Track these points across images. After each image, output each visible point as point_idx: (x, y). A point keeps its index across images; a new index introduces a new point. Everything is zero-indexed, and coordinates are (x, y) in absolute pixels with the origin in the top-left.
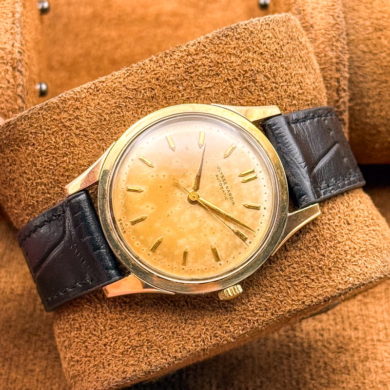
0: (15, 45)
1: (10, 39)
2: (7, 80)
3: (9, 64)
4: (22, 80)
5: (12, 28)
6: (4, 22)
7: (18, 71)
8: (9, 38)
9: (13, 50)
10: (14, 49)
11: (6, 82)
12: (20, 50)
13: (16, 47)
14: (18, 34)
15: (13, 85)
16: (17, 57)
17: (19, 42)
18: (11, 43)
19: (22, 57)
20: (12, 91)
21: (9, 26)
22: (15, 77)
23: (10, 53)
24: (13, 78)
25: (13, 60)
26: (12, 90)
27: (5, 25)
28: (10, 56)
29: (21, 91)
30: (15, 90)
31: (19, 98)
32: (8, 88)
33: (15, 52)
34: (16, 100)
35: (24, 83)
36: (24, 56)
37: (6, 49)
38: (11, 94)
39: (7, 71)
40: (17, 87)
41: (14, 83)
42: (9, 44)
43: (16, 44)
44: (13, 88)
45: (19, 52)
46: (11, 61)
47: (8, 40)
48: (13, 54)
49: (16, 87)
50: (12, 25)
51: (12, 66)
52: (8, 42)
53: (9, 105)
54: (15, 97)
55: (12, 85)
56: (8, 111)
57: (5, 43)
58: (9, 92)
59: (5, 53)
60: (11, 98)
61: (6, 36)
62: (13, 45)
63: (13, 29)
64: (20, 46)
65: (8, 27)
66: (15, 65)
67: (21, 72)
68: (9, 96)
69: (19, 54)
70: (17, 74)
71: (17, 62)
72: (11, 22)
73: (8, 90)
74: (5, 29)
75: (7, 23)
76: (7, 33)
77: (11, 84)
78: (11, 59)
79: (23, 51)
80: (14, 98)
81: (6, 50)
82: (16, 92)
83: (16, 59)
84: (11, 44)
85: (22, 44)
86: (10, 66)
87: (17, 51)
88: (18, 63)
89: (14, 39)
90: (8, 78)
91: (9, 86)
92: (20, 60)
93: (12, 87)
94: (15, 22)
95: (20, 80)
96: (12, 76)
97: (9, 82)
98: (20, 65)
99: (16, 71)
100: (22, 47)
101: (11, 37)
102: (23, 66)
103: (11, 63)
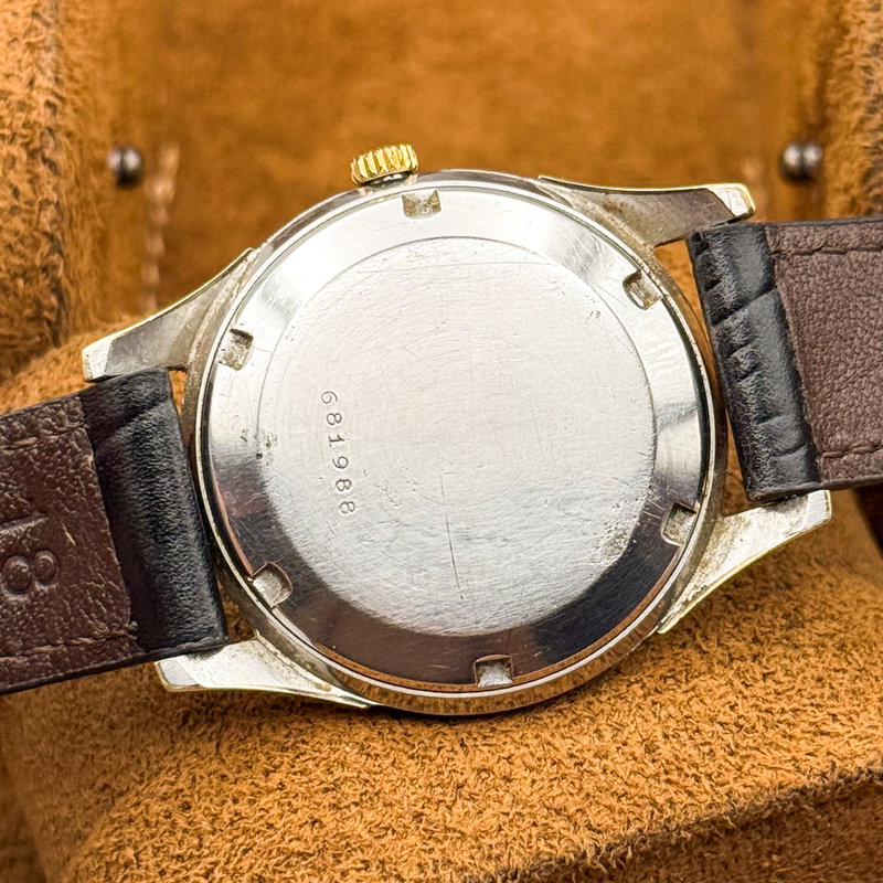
0: (37, 83)
1: (23, 64)
2: (11, 186)
3: (20, 141)
4: (55, 189)
5: (29, 31)
6: (6, 11)
7: (45, 160)
8: (19, 61)
9: (30, 98)
10: (34, 93)
11: (9, 192)
12: (52, 99)
13: (39, 87)
14: (47, 49)
15: (30, 203)
16: (42, 120)
17: (49, 73)
18: (25, 75)
19: (59, 119)
20: (24, 221)
21: (20, 23)
22: (34, 180)
23: (22, 106)
24: (30, 181)
25: (32, 128)
26: (27, 216)
27: (11, 19)
28: (22, 115)
29: (53, 222)
30: (35, 217)
31: (44, 240)
32: (14, 210)
33: (38, 103)
34: (36, 246)
35: (60, 196)
36: (64, 115)
37: (10, 93)
38: (22, 227)
39: (11, 161)
40: (40, 210)
41: (31, 195)
42: (20, 79)
43: (41, 81)
44: (27, 211)
45: (48, 104)
46: (24, 132)
47: (16, 65)
48: (31, 109)
49: (36, 208)
50: (30, 20)
51: (26, 145)
52: (16, 72)
53: (17, 261)
54: (33, 237)
55: (26, 203)
56: (14, 277)
57: (8, 76)
58: (17, 223)
59: (8, 106)
60: (21, 241)
61: (11, 54)
62: (31, 83)
63: (33, 33)
64: (51, 85)
65: (19, 25)
66: (37, 144)
67: (52, 165)
68: (17, 234)
69: (49, 111)
70: (42, 169)
71: (42, 134)
72: (29, 10)
73: (14, 216)
74: (10, 34)
75: (15, 14)
76: (15, 44)
77: (22, 200)
78: (24, 126)
79: (61, 99)
80: (30, 241)
81: (11, 98)
82: (38, 223)
83: (40, 126)
84: (26, 80)
85: (57, 80)
86: (22, 144)
87: (42, 100)
88: (44, 139)
89: (36, 63)
90: (16, 183)
91: (16, 203)
92: (50, 130)
93: (24, 207)
94: (40, 10)
95: (50, 187)
96: (28, 176)
97: (16, 193)
98: (52, 144)
99: (39, 159)
100: (57, 90)
101: (27, 57)
102: (58, 145)
103: (25, 137)
